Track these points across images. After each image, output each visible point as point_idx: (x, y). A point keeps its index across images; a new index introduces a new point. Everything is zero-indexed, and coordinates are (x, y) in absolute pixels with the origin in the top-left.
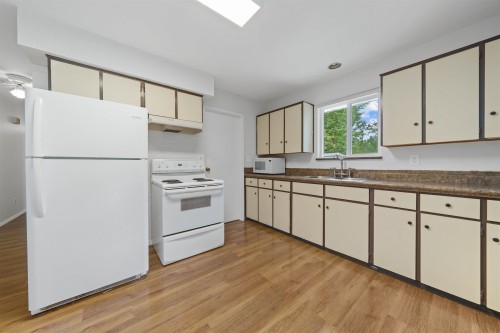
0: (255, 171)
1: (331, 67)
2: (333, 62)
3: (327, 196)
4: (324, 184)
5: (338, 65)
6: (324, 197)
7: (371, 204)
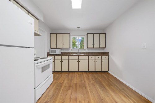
0: (50, 53)
1: (78, 28)
2: (78, 27)
3: (79, 58)
4: (78, 56)
5: (79, 28)
6: (79, 59)
7: (88, 59)
